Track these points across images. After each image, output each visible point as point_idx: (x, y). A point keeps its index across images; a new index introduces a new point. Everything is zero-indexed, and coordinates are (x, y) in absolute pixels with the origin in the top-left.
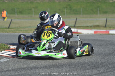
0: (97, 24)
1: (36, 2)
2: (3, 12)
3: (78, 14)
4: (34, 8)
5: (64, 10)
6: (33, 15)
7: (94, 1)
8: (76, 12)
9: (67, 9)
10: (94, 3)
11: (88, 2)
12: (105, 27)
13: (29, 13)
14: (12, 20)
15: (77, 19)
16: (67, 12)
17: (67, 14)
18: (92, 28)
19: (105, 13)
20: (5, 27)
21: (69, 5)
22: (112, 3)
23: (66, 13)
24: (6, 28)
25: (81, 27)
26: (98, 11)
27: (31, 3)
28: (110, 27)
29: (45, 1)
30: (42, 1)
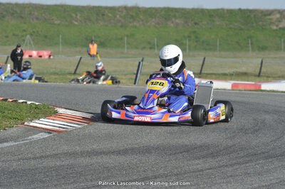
0: (244, 69)
1: (131, 24)
3: (210, 49)
4: (127, 36)
5: (184, 42)
6: (126, 50)
7: (243, 27)
8: (208, 46)
9: (189, 40)
10: (241, 29)
11: (230, 28)
12: (259, 75)
14: (81, 58)
15: (204, 59)
16: (189, 46)
17: (190, 49)
18: (233, 77)
19: (263, 48)
20: (67, 71)
21: (194, 32)
22: (276, 30)
23: (187, 46)
24: (70, 74)
25: (214, 76)
26: (250, 45)
27: (122, 26)
28: (268, 77)
29: (149, 24)
30: (144, 24)
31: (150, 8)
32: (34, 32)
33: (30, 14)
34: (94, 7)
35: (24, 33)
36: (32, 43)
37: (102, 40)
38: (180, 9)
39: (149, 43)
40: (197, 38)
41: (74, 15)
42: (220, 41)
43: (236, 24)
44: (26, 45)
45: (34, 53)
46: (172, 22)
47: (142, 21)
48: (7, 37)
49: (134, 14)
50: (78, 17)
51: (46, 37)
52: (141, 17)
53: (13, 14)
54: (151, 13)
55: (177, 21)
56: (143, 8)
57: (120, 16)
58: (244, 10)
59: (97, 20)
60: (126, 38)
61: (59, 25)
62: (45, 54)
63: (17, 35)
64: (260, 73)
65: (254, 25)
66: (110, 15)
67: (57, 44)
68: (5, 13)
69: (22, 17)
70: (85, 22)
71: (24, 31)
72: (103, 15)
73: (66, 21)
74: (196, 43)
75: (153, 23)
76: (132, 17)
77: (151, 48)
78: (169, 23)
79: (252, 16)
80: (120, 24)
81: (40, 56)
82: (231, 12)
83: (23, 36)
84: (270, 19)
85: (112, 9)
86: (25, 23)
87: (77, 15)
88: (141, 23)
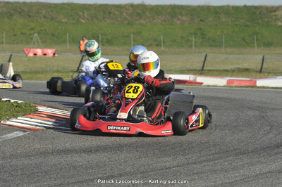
0: (246, 66)
1: (138, 22)
2: (81, 42)
3: (216, 46)
4: (134, 33)
5: (190, 39)
7: (248, 23)
8: (214, 43)
9: (195, 37)
10: (247, 26)
11: (236, 25)
12: (261, 71)
13: (125, 44)
15: (206, 56)
16: (195, 42)
17: (195, 46)
18: (235, 73)
19: (268, 44)
20: (70, 69)
21: (200, 29)
22: (279, 27)
23: (193, 43)
24: (72, 72)
25: (215, 72)
26: (255, 42)
27: (128, 24)
28: (269, 73)
29: (155, 21)
30: (150, 22)
31: (156, 6)
32: (41, 30)
33: (38, 12)
34: (101, 5)
35: (32, 32)
36: (39, 41)
37: (109, 38)
38: (186, 6)
39: (155, 40)
40: (203, 34)
41: (81, 13)
42: (226, 38)
43: (241, 21)
44: (34, 43)
45: (39, 51)
46: (178, 19)
47: (149, 18)
48: (15, 35)
49: (140, 12)
50: (85, 15)
51: (53, 35)
52: (148, 14)
53: (20, 13)
54: (158, 10)
55: (183, 18)
56: (149, 5)
57: (127, 14)
58: (250, 6)
59: (104, 17)
60: (132, 35)
61: (66, 23)
62: (50, 52)
63: (25, 34)
64: (261, 69)
65: (260, 21)
66: (117, 13)
67: (64, 42)
68: (12, 12)
69: (30, 16)
70: (92, 20)
71: (32, 29)
72: (110, 13)
73: (74, 19)
74: (201, 40)
75: (159, 21)
76: (138, 14)
77: (157, 45)
78: (175, 20)
79: (258, 12)
80: (127, 22)
81: (45, 54)
82: (236, 8)
83: (31, 34)
84: (275, 15)
85: (119, 7)
86: (33, 22)
87: (84, 13)
88: (147, 20)
